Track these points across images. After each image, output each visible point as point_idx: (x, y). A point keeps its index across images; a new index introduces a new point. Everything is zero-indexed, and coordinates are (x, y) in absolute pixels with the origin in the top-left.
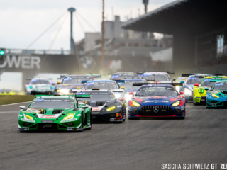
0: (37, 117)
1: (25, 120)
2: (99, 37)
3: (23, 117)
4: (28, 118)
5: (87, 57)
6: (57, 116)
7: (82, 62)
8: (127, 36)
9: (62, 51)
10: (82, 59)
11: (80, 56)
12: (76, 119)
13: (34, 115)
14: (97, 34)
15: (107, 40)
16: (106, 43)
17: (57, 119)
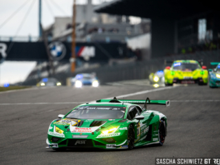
0: (69, 130)
1: (55, 134)
2: (70, 22)
3: (52, 130)
4: (57, 131)
5: (56, 43)
6: (94, 129)
7: (51, 49)
8: (100, 20)
9: (30, 37)
10: (51, 46)
11: (49, 43)
12: (119, 134)
13: (66, 127)
14: (67, 18)
15: (78, 24)
16: (78, 28)
17: (93, 133)
